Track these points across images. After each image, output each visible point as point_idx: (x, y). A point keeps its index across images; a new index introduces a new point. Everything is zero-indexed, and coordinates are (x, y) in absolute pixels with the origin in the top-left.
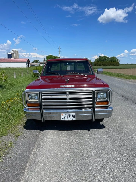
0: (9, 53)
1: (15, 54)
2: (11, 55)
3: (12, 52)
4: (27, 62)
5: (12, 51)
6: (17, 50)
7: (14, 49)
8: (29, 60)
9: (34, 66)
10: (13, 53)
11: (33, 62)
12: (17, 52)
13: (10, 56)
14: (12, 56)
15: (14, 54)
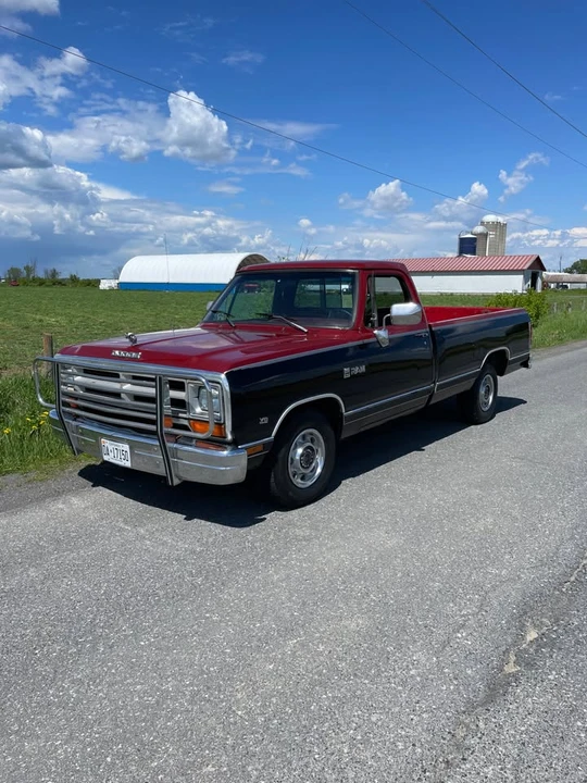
0: (467, 232)
1: (492, 235)
2: (472, 241)
3: (479, 229)
4: (530, 271)
5: (482, 223)
6: (501, 219)
7: (490, 218)
8: (538, 259)
9: (566, 287)
10: (481, 234)
11: (570, 271)
12: (500, 228)
13: (468, 246)
14: (479, 245)
15: (485, 235)
